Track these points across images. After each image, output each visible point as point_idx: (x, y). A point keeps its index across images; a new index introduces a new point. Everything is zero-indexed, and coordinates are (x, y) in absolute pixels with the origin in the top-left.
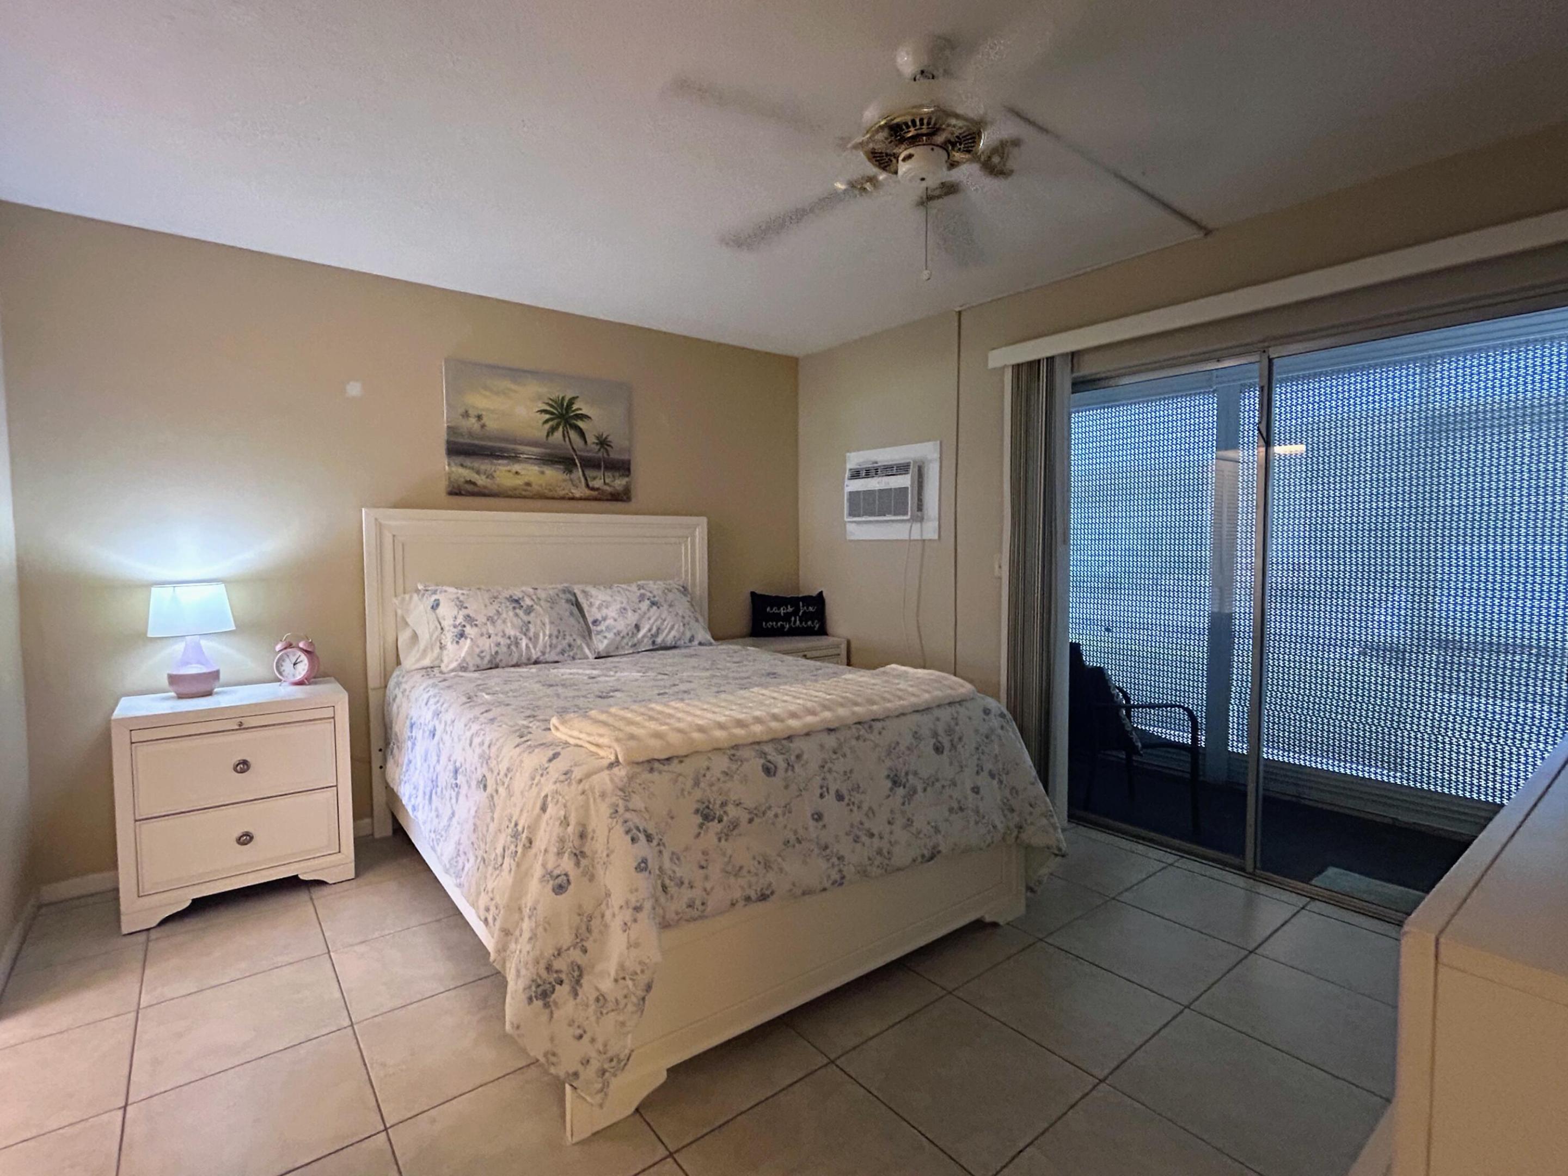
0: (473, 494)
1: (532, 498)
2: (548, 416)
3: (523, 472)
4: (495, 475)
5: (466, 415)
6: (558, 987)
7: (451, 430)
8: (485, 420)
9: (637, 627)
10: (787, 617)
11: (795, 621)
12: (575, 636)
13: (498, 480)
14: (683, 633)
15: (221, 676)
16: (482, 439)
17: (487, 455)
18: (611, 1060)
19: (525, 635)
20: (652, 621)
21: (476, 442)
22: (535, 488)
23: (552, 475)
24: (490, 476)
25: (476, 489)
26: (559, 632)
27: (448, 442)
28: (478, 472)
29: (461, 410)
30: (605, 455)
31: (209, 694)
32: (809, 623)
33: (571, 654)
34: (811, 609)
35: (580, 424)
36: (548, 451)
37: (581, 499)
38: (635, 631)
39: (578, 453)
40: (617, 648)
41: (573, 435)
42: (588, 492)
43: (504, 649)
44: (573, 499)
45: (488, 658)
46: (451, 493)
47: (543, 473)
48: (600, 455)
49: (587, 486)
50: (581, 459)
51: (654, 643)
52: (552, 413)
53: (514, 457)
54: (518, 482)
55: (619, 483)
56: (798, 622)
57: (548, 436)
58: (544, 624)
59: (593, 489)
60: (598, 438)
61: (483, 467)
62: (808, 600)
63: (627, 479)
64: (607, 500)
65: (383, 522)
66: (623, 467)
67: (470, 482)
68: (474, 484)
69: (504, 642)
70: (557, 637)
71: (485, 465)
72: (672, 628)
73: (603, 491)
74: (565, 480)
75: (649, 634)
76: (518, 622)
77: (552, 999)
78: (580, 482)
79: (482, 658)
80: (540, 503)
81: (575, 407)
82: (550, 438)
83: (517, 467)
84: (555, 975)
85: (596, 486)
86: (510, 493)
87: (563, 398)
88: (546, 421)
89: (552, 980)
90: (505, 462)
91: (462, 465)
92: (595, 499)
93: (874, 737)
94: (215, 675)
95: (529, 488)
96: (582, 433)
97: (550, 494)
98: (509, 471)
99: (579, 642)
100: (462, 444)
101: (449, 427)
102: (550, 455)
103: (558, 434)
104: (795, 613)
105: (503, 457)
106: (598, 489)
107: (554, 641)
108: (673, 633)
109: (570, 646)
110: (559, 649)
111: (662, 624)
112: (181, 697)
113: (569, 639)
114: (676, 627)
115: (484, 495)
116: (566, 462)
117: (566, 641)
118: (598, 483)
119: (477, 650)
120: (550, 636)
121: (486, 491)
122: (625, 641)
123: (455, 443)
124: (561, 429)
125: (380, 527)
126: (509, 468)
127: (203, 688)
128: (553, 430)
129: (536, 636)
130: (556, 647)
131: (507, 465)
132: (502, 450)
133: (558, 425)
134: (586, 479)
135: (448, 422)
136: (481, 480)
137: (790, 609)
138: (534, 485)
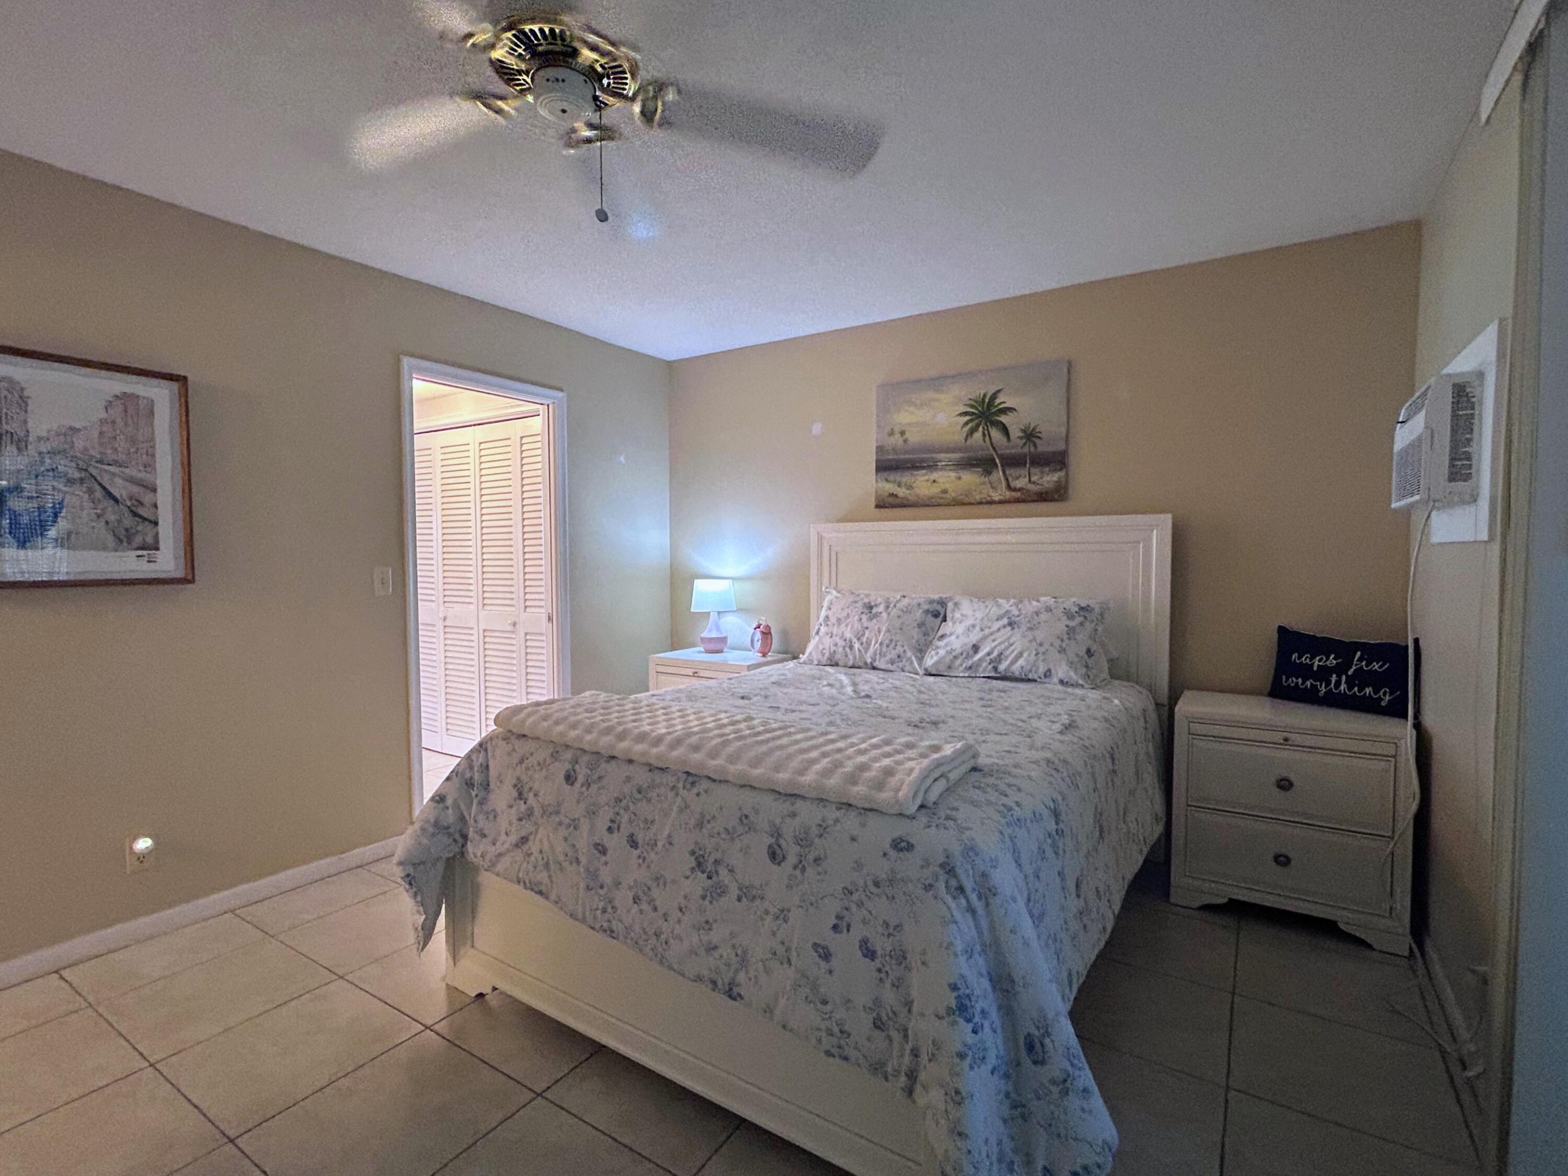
0: (893, 506)
1: (948, 505)
2: (968, 418)
3: (941, 480)
4: (914, 485)
5: (891, 433)
7: (880, 449)
8: (907, 435)
9: (976, 648)
10: (1323, 674)
11: (1338, 684)
12: (906, 648)
13: (917, 491)
14: (1035, 664)
15: (729, 641)
16: (906, 452)
17: (908, 468)
19: (859, 639)
20: (996, 643)
21: (902, 457)
22: (952, 494)
23: (970, 478)
24: (910, 487)
25: (898, 501)
26: (891, 641)
27: (877, 461)
28: (899, 485)
29: (888, 429)
30: (1032, 449)
31: (720, 651)
32: (1368, 690)
33: (900, 664)
34: (1376, 666)
35: (1003, 419)
36: (966, 455)
37: (1001, 502)
38: (971, 653)
39: (999, 452)
40: (949, 667)
41: (996, 434)
42: (1008, 494)
43: (841, 650)
44: (991, 502)
45: (827, 655)
46: (878, 506)
47: (959, 478)
48: (1026, 450)
49: (1009, 487)
50: (1001, 457)
51: (995, 669)
52: (973, 414)
53: (932, 466)
54: (935, 490)
55: (1049, 479)
56: (1343, 687)
57: (966, 439)
58: (879, 632)
59: (1015, 490)
60: (1024, 431)
61: (904, 480)
62: (1373, 651)
63: (1062, 474)
64: (1034, 501)
65: (824, 535)
66: (1058, 460)
67: (892, 495)
68: (896, 496)
69: (841, 643)
70: (888, 646)
71: (906, 478)
72: (1020, 655)
73: (1028, 491)
74: (983, 483)
75: (988, 658)
76: (857, 626)
78: (1001, 483)
79: (823, 655)
80: (958, 510)
81: (997, 401)
82: (969, 442)
83: (935, 475)
85: (1019, 486)
86: (928, 502)
87: (985, 395)
88: (966, 423)
90: (924, 472)
91: (887, 480)
92: (1018, 501)
93: (690, 795)
94: (723, 640)
95: (944, 496)
96: (1005, 430)
97: (966, 500)
98: (928, 480)
99: (909, 654)
100: (889, 460)
101: (877, 447)
102: (970, 459)
103: (978, 435)
104: (1340, 669)
105: (923, 468)
106: (1020, 490)
107: (884, 649)
108: (1021, 662)
109: (899, 657)
110: (888, 657)
111: (1007, 648)
112: (708, 651)
113: (899, 649)
114: (1025, 655)
115: (905, 506)
116: (984, 464)
117: (897, 651)
118: (1018, 484)
119: (821, 647)
120: (881, 644)
121: (906, 502)
122: (958, 662)
123: (883, 461)
124: (981, 429)
125: (820, 538)
126: (926, 477)
127: (718, 647)
128: (972, 432)
129: (869, 643)
130: (885, 656)
131: (926, 475)
132: (923, 461)
133: (978, 426)
134: (1007, 480)
135: (877, 441)
136: (902, 492)
137: (1332, 661)
138: (950, 491)
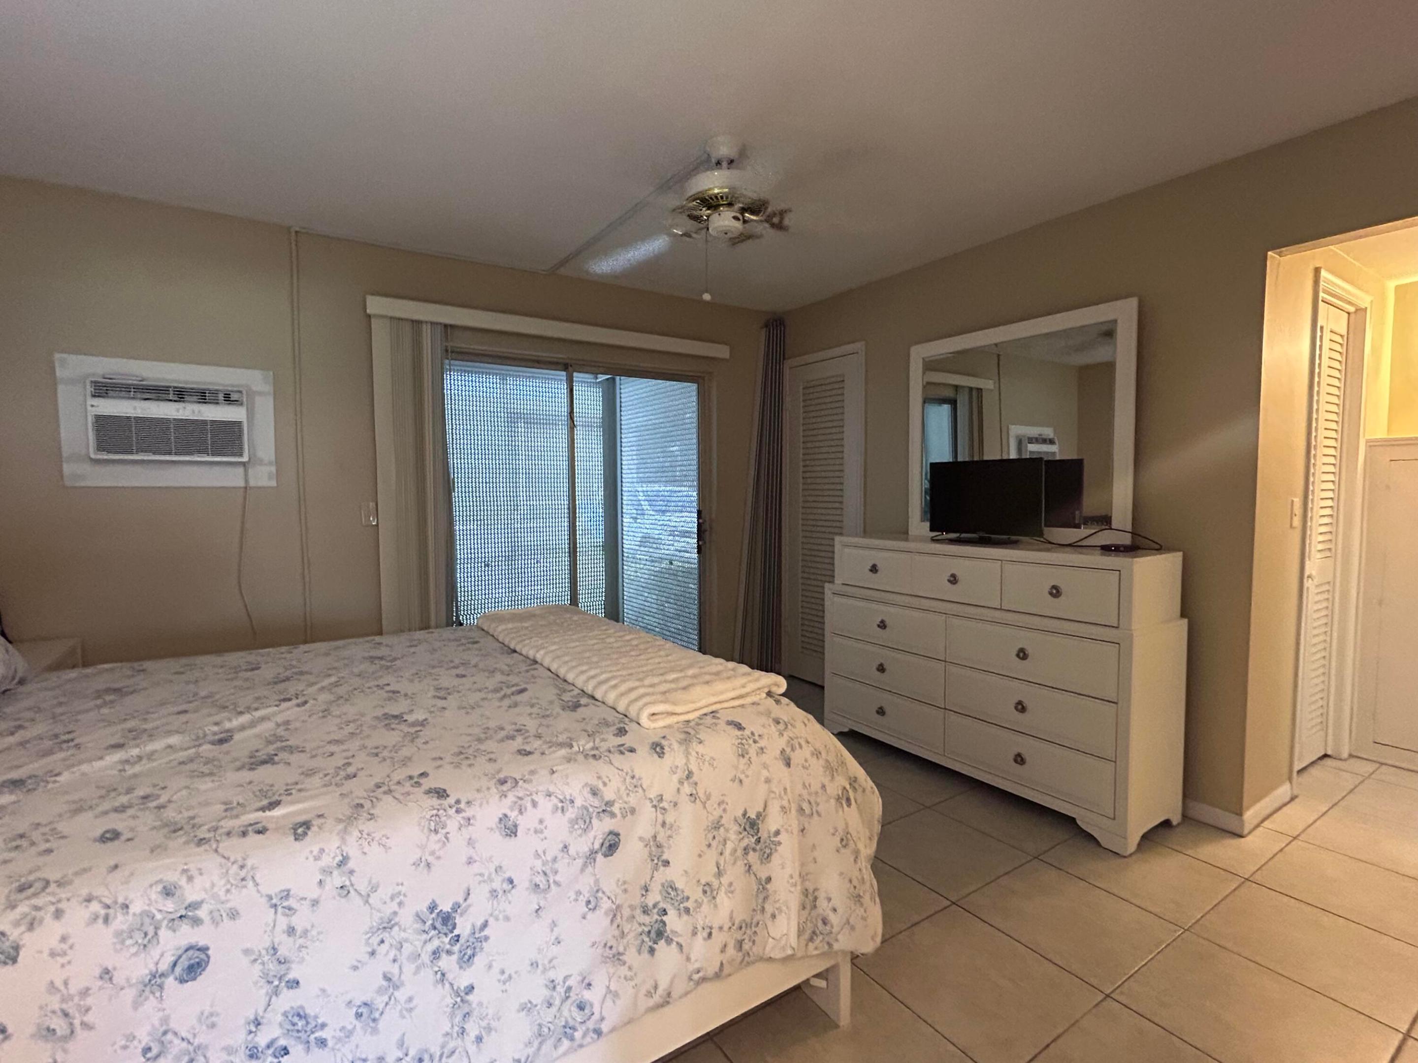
6: (665, 918)
18: (741, 928)
77: (669, 932)
84: (655, 911)
89: (656, 917)
